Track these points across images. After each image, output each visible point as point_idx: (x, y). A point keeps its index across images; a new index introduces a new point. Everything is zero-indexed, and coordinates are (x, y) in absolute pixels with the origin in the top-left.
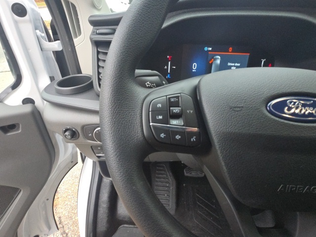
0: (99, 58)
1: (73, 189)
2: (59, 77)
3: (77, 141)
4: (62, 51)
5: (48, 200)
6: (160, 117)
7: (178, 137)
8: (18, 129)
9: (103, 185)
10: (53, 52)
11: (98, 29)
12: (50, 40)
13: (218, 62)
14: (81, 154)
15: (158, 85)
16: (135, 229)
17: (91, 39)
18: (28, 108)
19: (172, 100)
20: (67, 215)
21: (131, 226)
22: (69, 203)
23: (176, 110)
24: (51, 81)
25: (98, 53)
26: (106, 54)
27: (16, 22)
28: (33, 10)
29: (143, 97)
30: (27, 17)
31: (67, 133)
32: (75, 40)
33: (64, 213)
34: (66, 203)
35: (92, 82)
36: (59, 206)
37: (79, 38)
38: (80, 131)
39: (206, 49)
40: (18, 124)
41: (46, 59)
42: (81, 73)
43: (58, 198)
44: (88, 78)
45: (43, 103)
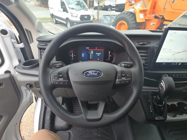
0: (41, 54)
1: (31, 120)
2: (23, 61)
3: (33, 89)
4: (24, 47)
5: (16, 124)
6: (56, 78)
7: (61, 83)
8: (2, 86)
9: (47, 111)
10: (20, 48)
11: (40, 43)
12: (18, 43)
13: (92, 53)
14: (35, 97)
15: (62, 66)
16: (64, 133)
17: (38, 47)
18: (8, 75)
19: (60, 73)
20: (27, 134)
21: (62, 132)
22: (29, 128)
23: (61, 76)
24: (19, 63)
25: (41, 52)
26: (43, 52)
27: (2, 37)
28: (10, 31)
29: (51, 72)
30: (8, 35)
31: (28, 86)
32: (31, 45)
33: (26, 134)
34: (27, 128)
35: (38, 63)
36: (23, 130)
37: (32, 44)
38: (33, 84)
39: (87, 48)
40: (3, 83)
41: (17, 52)
42: (34, 59)
43: (22, 126)
44: (37, 61)
45: (15, 72)
